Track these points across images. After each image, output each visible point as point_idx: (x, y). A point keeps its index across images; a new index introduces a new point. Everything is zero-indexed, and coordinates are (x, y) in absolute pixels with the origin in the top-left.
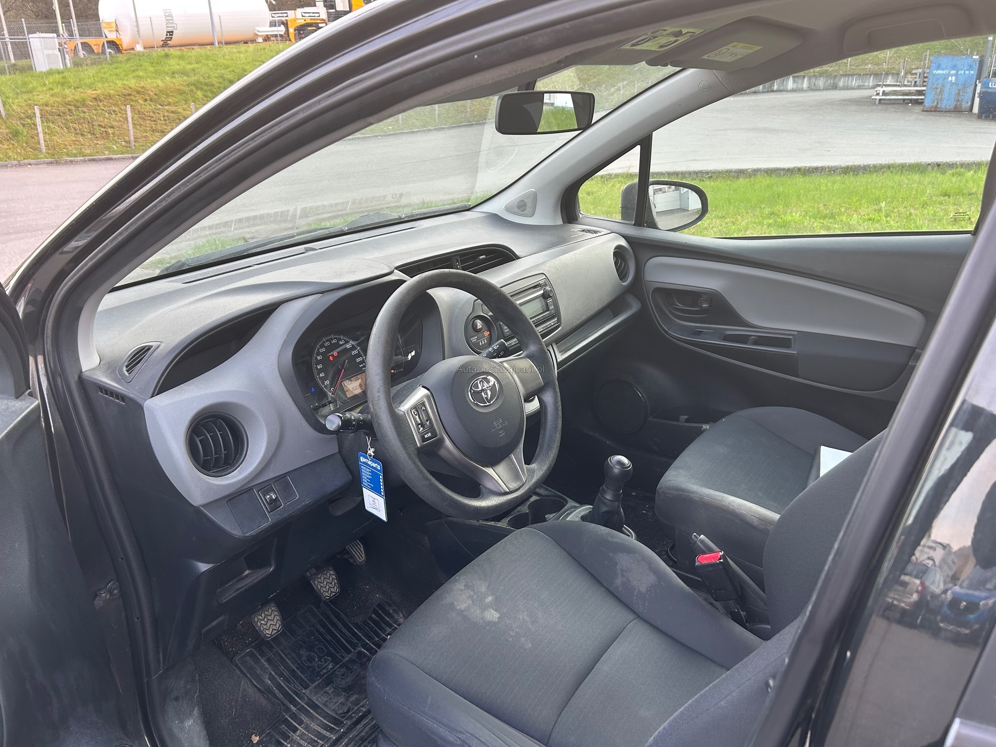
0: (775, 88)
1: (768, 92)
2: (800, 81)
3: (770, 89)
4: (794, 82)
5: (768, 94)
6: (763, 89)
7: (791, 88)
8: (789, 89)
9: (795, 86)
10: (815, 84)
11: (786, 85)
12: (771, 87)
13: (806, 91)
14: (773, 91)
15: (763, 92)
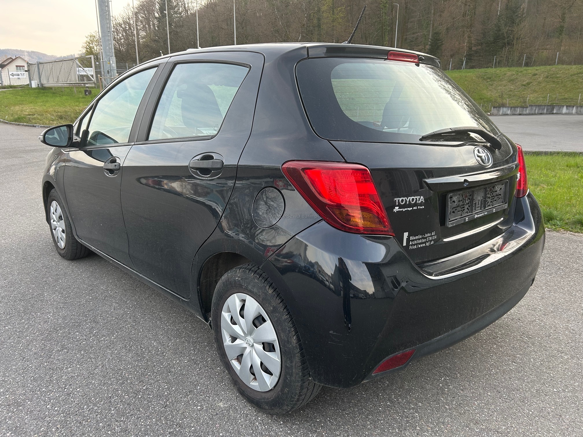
0: (555, 111)
1: (550, 114)
2: (571, 109)
3: (551, 113)
4: (567, 108)
5: (549, 115)
6: (546, 112)
7: (565, 112)
8: (563, 113)
9: (567, 112)
10: (580, 111)
11: (562, 111)
12: (552, 111)
13: (574, 114)
14: (553, 114)
15: (546, 114)
